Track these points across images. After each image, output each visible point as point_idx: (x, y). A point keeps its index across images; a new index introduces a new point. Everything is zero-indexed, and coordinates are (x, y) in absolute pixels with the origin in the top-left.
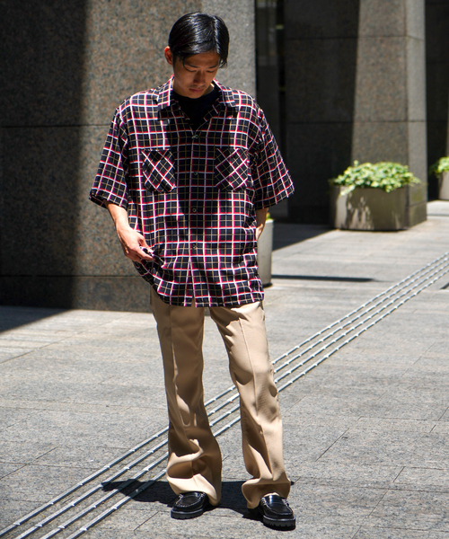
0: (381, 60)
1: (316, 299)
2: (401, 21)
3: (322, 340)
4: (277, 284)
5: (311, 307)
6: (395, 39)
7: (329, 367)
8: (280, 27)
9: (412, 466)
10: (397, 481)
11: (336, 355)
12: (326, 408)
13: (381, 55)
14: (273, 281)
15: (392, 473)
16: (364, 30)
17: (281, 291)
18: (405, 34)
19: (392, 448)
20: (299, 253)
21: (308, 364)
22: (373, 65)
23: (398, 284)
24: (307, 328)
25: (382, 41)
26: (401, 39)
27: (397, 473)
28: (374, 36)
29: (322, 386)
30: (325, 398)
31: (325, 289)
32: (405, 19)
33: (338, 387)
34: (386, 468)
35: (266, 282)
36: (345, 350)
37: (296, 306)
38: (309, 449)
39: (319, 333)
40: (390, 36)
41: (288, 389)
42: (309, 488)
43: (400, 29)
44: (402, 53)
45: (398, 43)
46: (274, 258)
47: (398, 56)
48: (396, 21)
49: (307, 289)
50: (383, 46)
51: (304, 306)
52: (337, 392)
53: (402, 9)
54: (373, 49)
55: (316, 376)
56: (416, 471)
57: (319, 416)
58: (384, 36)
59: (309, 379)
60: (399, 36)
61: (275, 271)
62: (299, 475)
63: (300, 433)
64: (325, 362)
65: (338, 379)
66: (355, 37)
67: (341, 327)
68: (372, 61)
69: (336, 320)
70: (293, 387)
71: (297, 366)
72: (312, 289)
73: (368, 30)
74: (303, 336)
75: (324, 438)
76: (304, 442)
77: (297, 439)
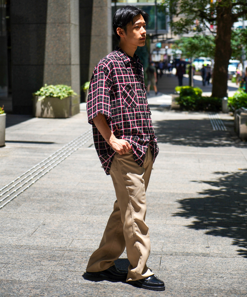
0: (58, 35)
1: (28, 153)
2: (68, 16)
3: (31, 174)
4: (8, 145)
5: (25, 157)
6: (65, 24)
7: (35, 188)
8: (7, 17)
9: (77, 238)
10: (70, 246)
11: (38, 182)
12: (34, 209)
13: (58, 33)
14: (6, 144)
15: (68, 243)
16: (50, 20)
17: (10, 149)
18: (69, 22)
19: (67, 229)
20: (18, 129)
21: (24, 186)
22: (54, 37)
23: (67, 145)
24: (23, 168)
25: (58, 26)
26: (67, 25)
27: (70, 243)
28: (54, 23)
29: (31, 198)
30: (33, 204)
31: (31, 148)
32: (70, 15)
33: (40, 198)
34: (65, 240)
35: (3, 144)
36: (43, 179)
37: (17, 157)
38: (26, 231)
39: (29, 170)
40: (63, 23)
41: (15, 199)
42: (27, 251)
43: (67, 20)
44: (68, 31)
45: (66, 27)
46: (6, 132)
47: (66, 33)
48: (65, 16)
49: (22, 148)
50: (59, 28)
51: (21, 157)
52: (39, 201)
53: (68, 10)
54: (54, 29)
55: (28, 193)
56: (79, 241)
57: (30, 213)
58: (59, 23)
59: (25, 194)
60: (67, 23)
61: (7, 139)
62: (22, 244)
63: (21, 222)
64: (33, 186)
65: (39, 194)
66: (45, 23)
67: (40, 167)
68: (54, 35)
69: (37, 163)
70: (17, 198)
71: (19, 187)
72: (25, 148)
73: (51, 20)
74: (21, 172)
75: (34, 224)
76: (23, 227)
77: (20, 226)
